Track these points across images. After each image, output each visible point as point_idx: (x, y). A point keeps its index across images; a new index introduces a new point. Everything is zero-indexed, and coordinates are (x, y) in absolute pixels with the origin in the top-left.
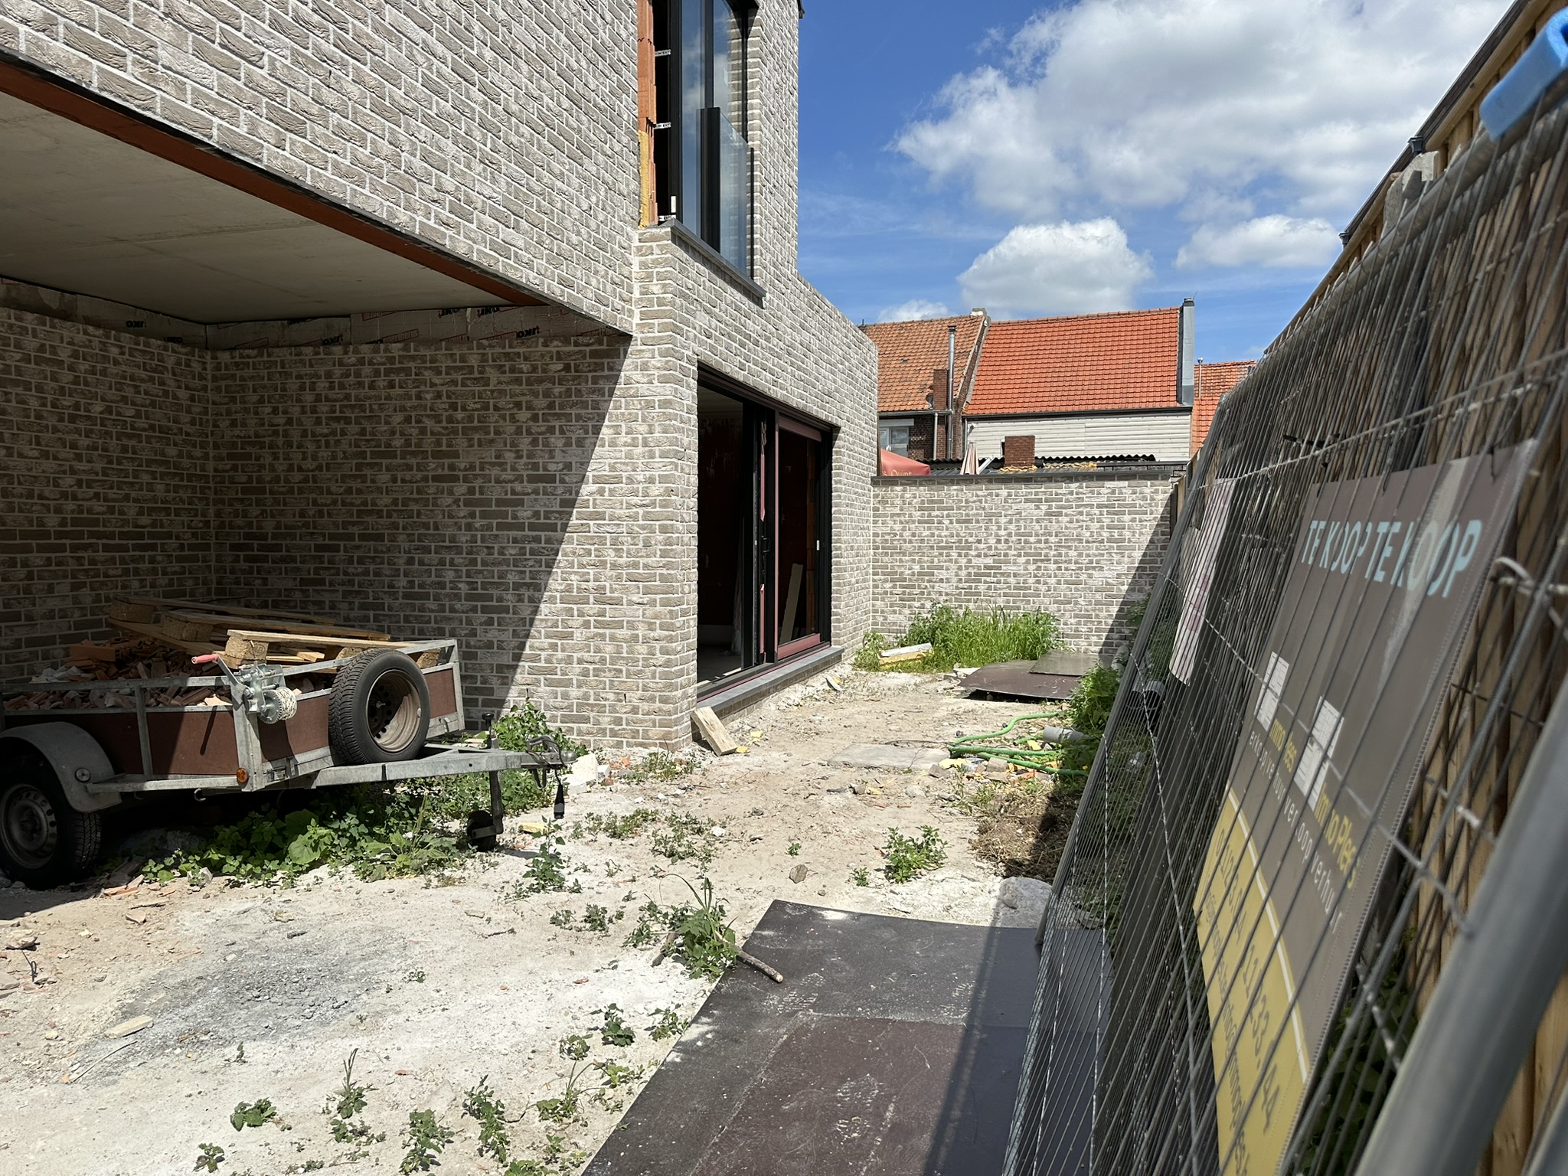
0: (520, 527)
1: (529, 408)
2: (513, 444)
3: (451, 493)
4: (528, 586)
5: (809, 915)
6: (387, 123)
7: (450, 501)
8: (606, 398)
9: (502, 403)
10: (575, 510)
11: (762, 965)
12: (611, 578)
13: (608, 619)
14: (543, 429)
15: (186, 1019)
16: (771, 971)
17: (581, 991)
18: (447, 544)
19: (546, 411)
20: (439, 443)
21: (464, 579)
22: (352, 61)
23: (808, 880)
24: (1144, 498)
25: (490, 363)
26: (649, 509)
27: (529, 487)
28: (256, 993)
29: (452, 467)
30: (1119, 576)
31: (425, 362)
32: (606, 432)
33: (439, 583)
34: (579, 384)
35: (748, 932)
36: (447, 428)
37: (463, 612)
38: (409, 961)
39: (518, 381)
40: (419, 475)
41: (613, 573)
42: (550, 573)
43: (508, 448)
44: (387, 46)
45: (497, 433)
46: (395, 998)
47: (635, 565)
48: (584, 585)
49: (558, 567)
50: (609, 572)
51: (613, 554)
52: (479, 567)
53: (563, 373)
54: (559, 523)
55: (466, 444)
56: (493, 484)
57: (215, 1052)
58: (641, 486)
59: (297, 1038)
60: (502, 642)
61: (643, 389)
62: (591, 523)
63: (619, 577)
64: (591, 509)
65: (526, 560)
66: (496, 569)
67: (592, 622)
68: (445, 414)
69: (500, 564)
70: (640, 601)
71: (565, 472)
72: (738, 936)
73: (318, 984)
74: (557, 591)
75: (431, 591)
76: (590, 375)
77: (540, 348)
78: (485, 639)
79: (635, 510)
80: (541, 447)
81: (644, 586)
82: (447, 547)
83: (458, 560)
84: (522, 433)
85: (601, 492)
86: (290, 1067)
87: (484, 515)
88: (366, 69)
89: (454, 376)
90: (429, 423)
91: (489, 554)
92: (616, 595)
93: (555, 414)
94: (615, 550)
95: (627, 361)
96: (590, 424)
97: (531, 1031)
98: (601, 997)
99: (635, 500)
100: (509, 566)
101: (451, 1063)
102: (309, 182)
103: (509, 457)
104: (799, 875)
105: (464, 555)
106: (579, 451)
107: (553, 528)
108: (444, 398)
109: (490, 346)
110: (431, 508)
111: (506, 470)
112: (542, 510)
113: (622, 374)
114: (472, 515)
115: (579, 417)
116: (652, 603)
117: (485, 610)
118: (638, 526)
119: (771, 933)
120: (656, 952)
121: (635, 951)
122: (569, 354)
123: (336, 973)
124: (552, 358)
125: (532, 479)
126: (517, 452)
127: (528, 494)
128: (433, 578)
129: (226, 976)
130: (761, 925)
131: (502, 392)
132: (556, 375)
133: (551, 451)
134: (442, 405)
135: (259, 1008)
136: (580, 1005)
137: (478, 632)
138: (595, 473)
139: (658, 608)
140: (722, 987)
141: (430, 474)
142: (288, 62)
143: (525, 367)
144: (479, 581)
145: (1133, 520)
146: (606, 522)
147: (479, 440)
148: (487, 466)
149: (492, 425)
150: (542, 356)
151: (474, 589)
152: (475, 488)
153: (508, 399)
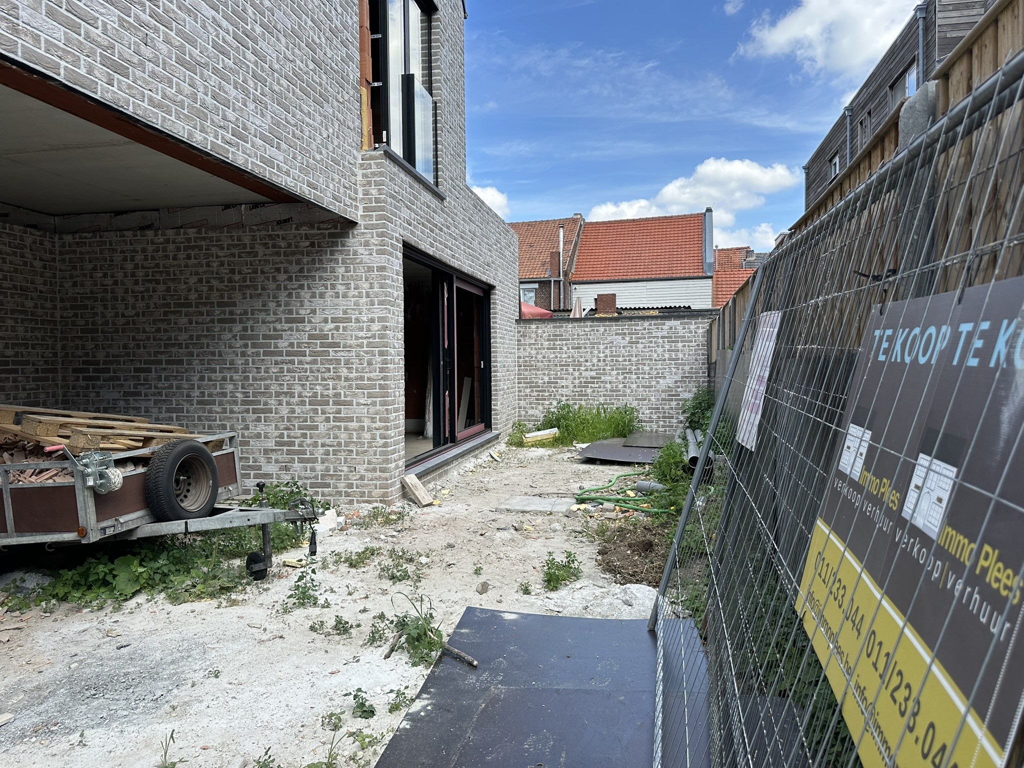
0: (280, 354)
1: (286, 272)
2: (275, 297)
3: (231, 330)
4: (286, 394)
5: (494, 617)
6: (187, 72)
7: (230, 336)
8: (340, 265)
9: (266, 268)
10: (319, 342)
11: (463, 654)
12: (345, 387)
13: (342, 415)
14: (296, 286)
15: (40, 714)
16: (470, 658)
17: (335, 679)
18: (228, 366)
19: (298, 274)
20: (222, 297)
21: (240, 390)
22: (162, 28)
23: (489, 592)
24: (691, 332)
25: (258, 241)
26: (371, 340)
27: (286, 326)
28: (93, 692)
29: (231, 313)
30: (676, 382)
31: (213, 241)
32: (340, 288)
33: (222, 393)
34: (321, 256)
35: (451, 631)
36: (228, 286)
37: (239, 413)
38: (208, 663)
39: (278, 254)
40: (209, 318)
41: (346, 384)
42: (301, 385)
43: (271, 299)
44: (187, 19)
45: (263, 289)
46: (198, 691)
47: (362, 378)
48: (326, 393)
49: (308, 381)
50: (343, 383)
51: (345, 370)
52: (251, 382)
53: (310, 248)
54: (307, 350)
55: (241, 297)
56: (260, 324)
57: (62, 739)
58: (365, 324)
59: (125, 726)
60: (268, 433)
61: (366, 259)
62: (330, 350)
63: (350, 387)
64: (330, 340)
65: (284, 376)
66: (263, 383)
67: (332, 418)
68: (226, 276)
69: (266, 379)
70: (366, 402)
71: (311, 315)
72: (444, 634)
73: (140, 683)
74: (306, 397)
75: (217, 399)
76: (328, 249)
77: (294, 231)
78: (256, 432)
79: (361, 341)
80: (294, 299)
81: (368, 393)
82: (228, 368)
83: (235, 377)
84: (281, 289)
85: (337, 329)
86: (120, 747)
87: (254, 346)
88: (173, 34)
89: (233, 251)
90: (215, 283)
91: (258, 372)
92: (348, 398)
93: (304, 276)
94: (347, 368)
95: (354, 240)
96: (329, 283)
97: (300, 710)
98: (349, 684)
99: (361, 334)
100: (272, 380)
101: (242, 738)
102: (130, 111)
103: (272, 305)
104: (484, 588)
105: (240, 374)
106: (322, 301)
107: (303, 354)
108: (226, 266)
109: (258, 230)
110: (216, 341)
111: (269, 314)
112: (295, 342)
113: (351, 249)
114: (246, 346)
115: (321, 278)
116: (374, 404)
117: (255, 411)
118: (364, 351)
119: (467, 631)
120: (386, 649)
121: (372, 648)
122: (314, 235)
123: (153, 674)
124: (301, 238)
125: (288, 321)
126: (277, 302)
127: (286, 331)
128: (218, 390)
129: (70, 680)
130: (460, 625)
131: (267, 262)
132: (305, 249)
133: (301, 301)
134: (224, 270)
135: (95, 703)
136: (334, 689)
137: (250, 427)
138: (333, 316)
139: (378, 407)
140: (436, 672)
141: (216, 318)
142: (116, 26)
143: (283, 244)
144: (251, 391)
145: (684, 346)
146: (341, 349)
147: (250, 294)
148: (257, 312)
149: (260, 284)
150: (295, 237)
151: (247, 397)
152: (247, 327)
153: (271, 266)
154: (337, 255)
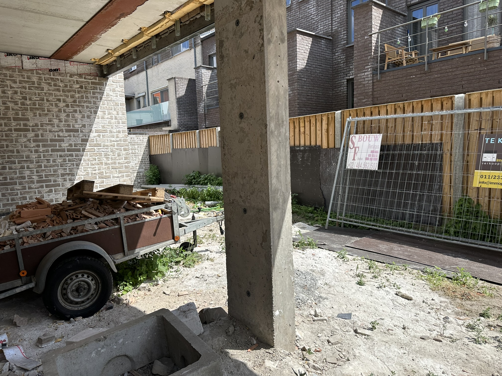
0: (63, 150)
1: (64, 101)
2: (57, 116)
3: (25, 136)
4: (68, 174)
7: (25, 140)
8: (99, 100)
9: (50, 98)
10: (88, 143)
12: (105, 168)
13: (105, 184)
14: (72, 111)
18: (25, 159)
19: (72, 103)
20: (17, 114)
21: (35, 174)
24: (141, 140)
25: (44, 81)
26: (119, 142)
27: (66, 134)
29: (25, 125)
31: (7, 77)
32: (99, 113)
33: (21, 177)
34: (87, 94)
36: (21, 108)
37: (36, 188)
39: (58, 90)
40: (6, 128)
41: (106, 166)
42: (78, 168)
43: (55, 117)
45: (49, 111)
47: (115, 163)
48: (94, 172)
49: (82, 166)
50: (104, 166)
51: (105, 159)
52: (43, 168)
53: (80, 89)
54: (81, 148)
55: (32, 115)
56: (48, 132)
58: (115, 134)
60: (58, 199)
61: (114, 98)
62: (96, 148)
63: (108, 168)
64: (95, 143)
65: (67, 164)
66: (52, 169)
67: (98, 186)
68: (20, 101)
69: (54, 166)
70: (118, 176)
71: (83, 128)
74: (82, 175)
75: (17, 181)
76: (92, 91)
77: (68, 78)
78: (49, 199)
79: (113, 143)
80: (71, 118)
81: (119, 171)
82: (25, 161)
83: (31, 166)
84: (61, 112)
85: (99, 136)
87: (44, 146)
89: (24, 85)
90: (11, 105)
91: (48, 162)
92: (108, 175)
93: (77, 105)
95: (107, 87)
96: (92, 110)
99: (113, 139)
100: (58, 167)
103: (56, 121)
105: (35, 163)
106: (89, 120)
107: (79, 150)
108: (19, 94)
109: (43, 74)
110: (14, 143)
111: (54, 127)
112: (73, 143)
113: (105, 92)
114: (38, 146)
115: (87, 107)
116: (123, 176)
117: (47, 186)
118: (115, 149)
122: (82, 82)
124: (74, 82)
125: (67, 131)
126: (60, 119)
127: (66, 137)
128: (18, 175)
131: (51, 94)
132: (77, 89)
133: (76, 120)
134: (18, 97)
137: (45, 196)
138: (96, 129)
139: (125, 178)
141: (13, 128)
143: (61, 85)
144: (44, 174)
145: (138, 147)
146: (102, 147)
147: (39, 114)
148: (45, 125)
149: (46, 108)
150: (70, 81)
151: (41, 178)
152: (38, 134)
153: (54, 97)
154: (97, 95)
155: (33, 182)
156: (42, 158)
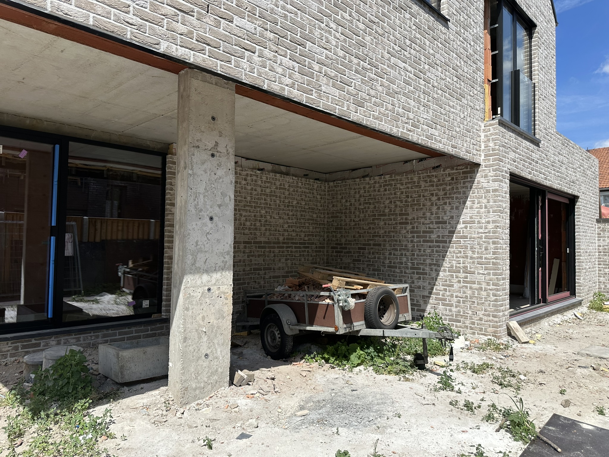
0: (432, 241)
1: (437, 195)
2: (430, 210)
3: (406, 229)
4: (435, 265)
5: (573, 424)
6: (391, 98)
7: (405, 231)
8: (469, 189)
9: (426, 194)
10: (455, 235)
11: (550, 442)
12: (470, 263)
13: (468, 280)
14: (442, 203)
15: (320, 414)
16: (556, 447)
17: (464, 435)
18: (404, 248)
19: (443, 196)
20: (402, 210)
21: (410, 261)
22: (380, 79)
23: (571, 407)
25: (422, 179)
26: (487, 234)
27: (436, 226)
28: (342, 410)
29: (406, 219)
31: (398, 181)
32: (468, 203)
33: (400, 262)
34: (457, 185)
35: (542, 426)
36: (405, 205)
37: (409, 274)
38: (395, 409)
39: (433, 186)
40: (394, 222)
41: (471, 261)
42: (444, 260)
43: (428, 211)
44: (392, 71)
45: (424, 205)
46: (390, 422)
47: (481, 258)
48: (458, 265)
49: (447, 258)
50: (469, 260)
51: (471, 253)
52: (416, 257)
53: (451, 181)
54: (448, 240)
55: (412, 210)
56: (421, 225)
57: (329, 429)
58: (483, 225)
59: (356, 430)
60: (424, 286)
61: (485, 185)
62: (462, 240)
63: (473, 263)
64: (461, 234)
65: (434, 254)
66: (422, 258)
67: (462, 281)
68: (404, 199)
69: (423, 256)
70: (483, 273)
71: (451, 220)
72: (537, 427)
73: (362, 411)
74: (447, 267)
75: (398, 265)
76: (462, 181)
77: (442, 172)
78: (418, 285)
79: (481, 235)
80: (441, 210)
81: (485, 267)
82: (403, 249)
83: (408, 254)
84: (433, 205)
85: (466, 227)
86: (354, 440)
87: (418, 237)
88: (385, 80)
89: (408, 185)
90: (398, 203)
91: (419, 252)
92: (472, 270)
93: (447, 197)
94: (472, 251)
95: (478, 175)
96: (462, 200)
97: (444, 448)
98: (473, 440)
99: (481, 231)
100: (427, 257)
101: (413, 453)
102: (364, 123)
103: (428, 214)
104: (566, 404)
105: (410, 252)
106: (457, 211)
107: (445, 242)
108: (404, 194)
109: (422, 173)
110: (398, 234)
111: (427, 220)
112: (441, 235)
113: (476, 180)
114: (413, 237)
115: (457, 198)
116: (489, 274)
117: (417, 273)
118: (482, 241)
119: (554, 429)
120: (497, 426)
121: (487, 423)
122: (453, 174)
123: (368, 408)
124: (446, 176)
125: (437, 223)
126: (431, 212)
127: (435, 229)
128: (398, 260)
129: (332, 401)
130: (548, 424)
131: (426, 190)
132: (448, 182)
133: (445, 212)
134: (403, 196)
135: (343, 415)
136: (465, 441)
138: (463, 220)
139: (491, 276)
140: (530, 448)
141: (398, 222)
142: (360, 83)
143: (435, 180)
144: (416, 262)
146: (468, 240)
147: (417, 208)
148: (419, 218)
149: (422, 203)
150: (443, 175)
151: (413, 265)
152: (414, 226)
153: (428, 192)
154: (467, 184)
155: (407, 268)
156: (416, 248)
